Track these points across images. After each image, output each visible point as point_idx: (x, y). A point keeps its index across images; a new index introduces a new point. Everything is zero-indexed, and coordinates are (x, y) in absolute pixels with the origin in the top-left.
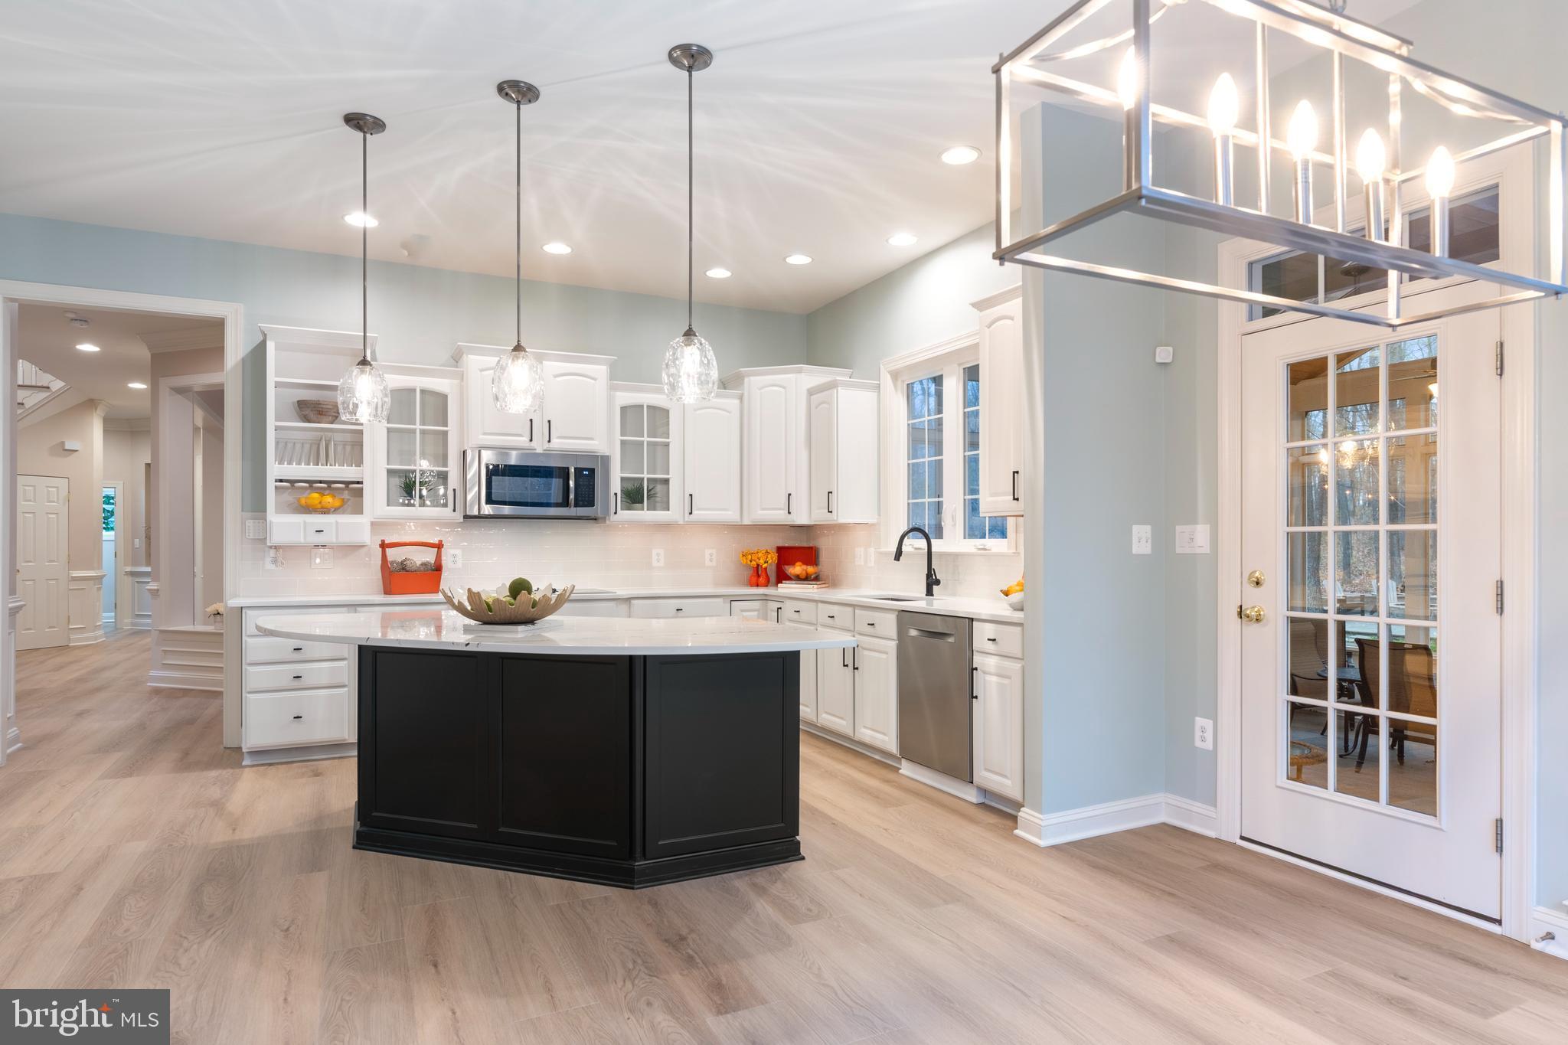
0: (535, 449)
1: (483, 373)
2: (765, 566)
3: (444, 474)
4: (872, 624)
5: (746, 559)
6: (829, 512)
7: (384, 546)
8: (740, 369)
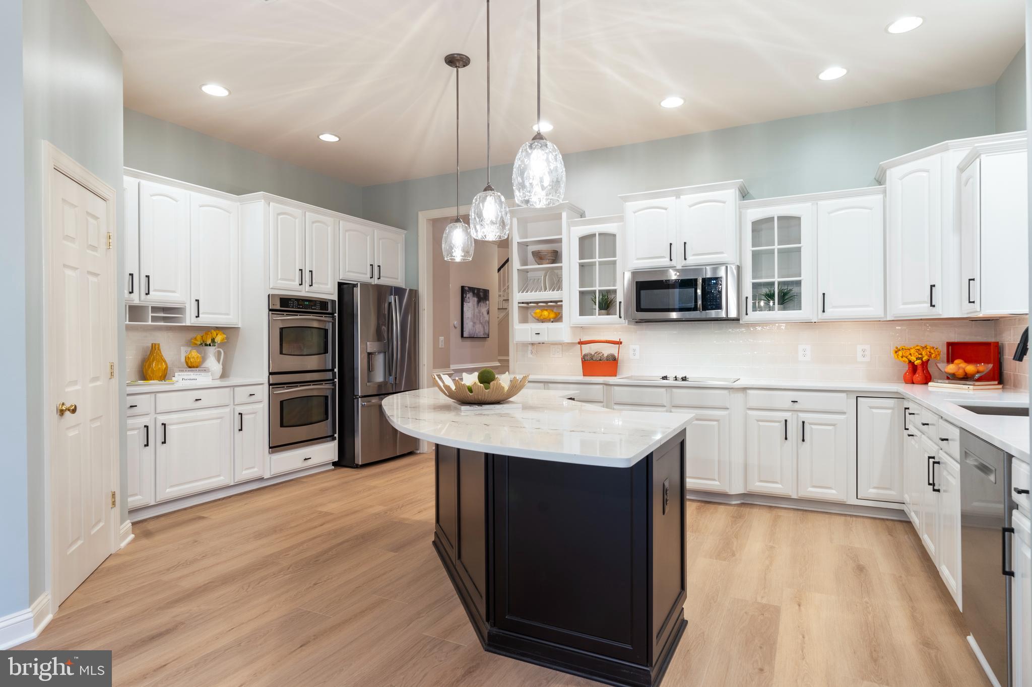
1: (636, 214)
2: (917, 362)
3: (615, 291)
4: (947, 440)
5: (898, 355)
6: (970, 302)
7: (581, 343)
8: (880, 163)
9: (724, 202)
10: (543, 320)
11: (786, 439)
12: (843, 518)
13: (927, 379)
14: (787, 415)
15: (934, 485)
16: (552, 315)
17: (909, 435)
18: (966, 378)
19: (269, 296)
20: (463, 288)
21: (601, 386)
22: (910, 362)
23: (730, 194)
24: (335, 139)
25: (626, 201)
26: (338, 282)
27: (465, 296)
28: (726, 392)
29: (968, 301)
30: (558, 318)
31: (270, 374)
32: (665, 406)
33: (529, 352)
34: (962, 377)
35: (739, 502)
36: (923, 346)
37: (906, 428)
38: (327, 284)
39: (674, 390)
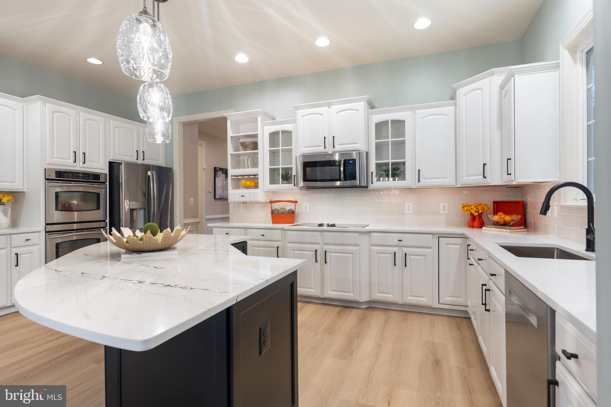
0: (328, 152)
1: (304, 118)
2: (476, 214)
3: (291, 169)
4: (495, 275)
5: (464, 210)
6: (508, 174)
7: (271, 202)
8: (453, 86)
9: (358, 110)
10: (248, 187)
11: (395, 265)
12: (430, 317)
13: (481, 225)
14: (395, 249)
15: (485, 304)
16: (253, 184)
17: (470, 265)
18: (505, 224)
19: (45, 169)
20: (215, 168)
21: (280, 231)
22: (471, 214)
23: (361, 106)
24: (100, 63)
25: (297, 110)
26: (109, 161)
27: (216, 173)
28: (357, 234)
29: (507, 174)
30: (256, 186)
31: (47, 224)
32: (319, 244)
33: (242, 208)
34: (502, 224)
35: (366, 306)
36: (479, 204)
37: (469, 258)
38: (99, 162)
39: (325, 233)
